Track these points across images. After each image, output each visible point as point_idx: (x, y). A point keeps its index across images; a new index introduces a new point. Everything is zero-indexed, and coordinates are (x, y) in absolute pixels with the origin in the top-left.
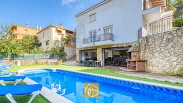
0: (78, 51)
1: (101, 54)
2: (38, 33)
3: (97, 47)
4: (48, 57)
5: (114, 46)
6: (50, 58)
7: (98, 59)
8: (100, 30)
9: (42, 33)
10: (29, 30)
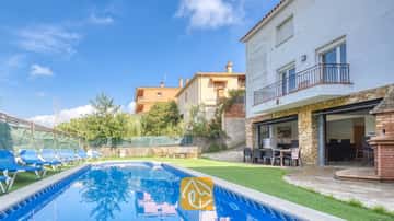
0: (249, 126)
1: (310, 130)
2: (178, 96)
3: (299, 109)
4: (179, 142)
5: (353, 101)
6: (181, 145)
7: (300, 142)
8: (305, 58)
9: (184, 94)
10: (164, 92)
